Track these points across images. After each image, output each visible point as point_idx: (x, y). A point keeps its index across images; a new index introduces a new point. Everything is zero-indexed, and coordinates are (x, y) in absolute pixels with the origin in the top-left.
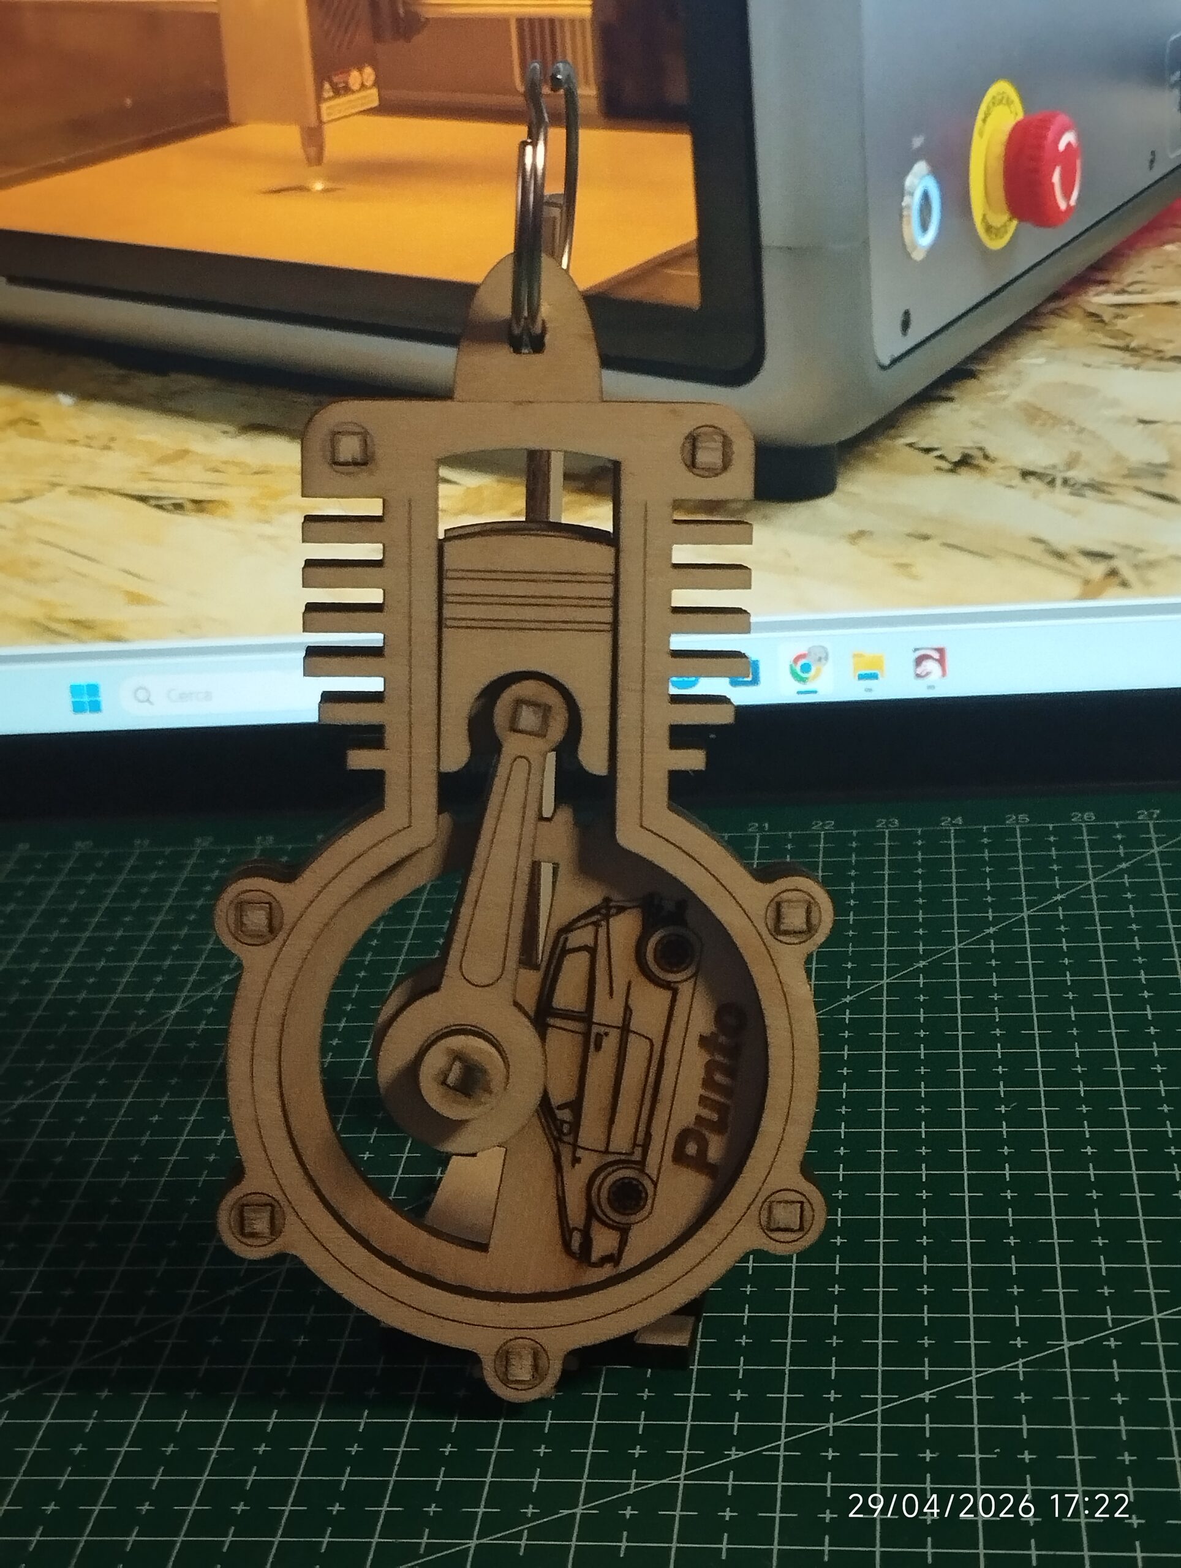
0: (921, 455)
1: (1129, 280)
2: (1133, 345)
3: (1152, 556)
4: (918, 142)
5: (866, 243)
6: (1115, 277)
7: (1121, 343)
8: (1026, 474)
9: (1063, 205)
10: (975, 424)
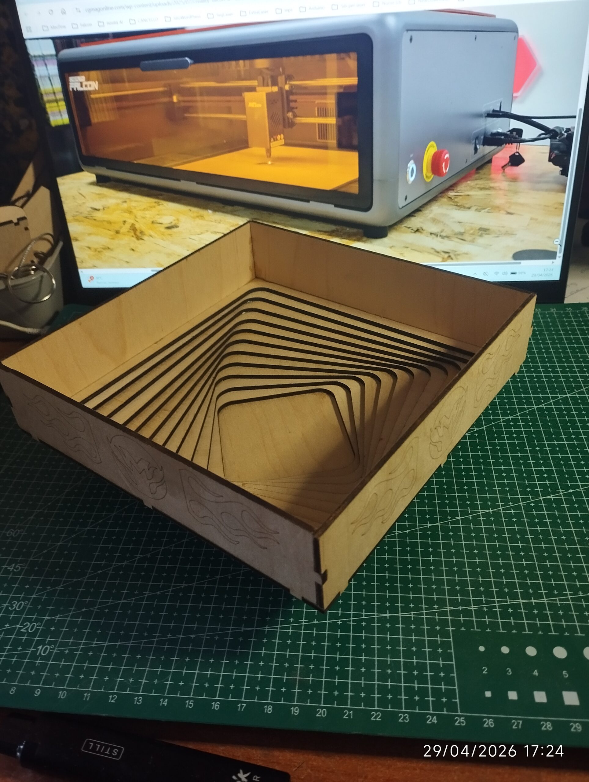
0: (408, 229)
1: (458, 189)
2: (459, 204)
3: (459, 253)
4: (411, 156)
5: (398, 179)
6: (455, 188)
7: (456, 204)
8: (431, 234)
9: (444, 171)
10: (420, 222)
